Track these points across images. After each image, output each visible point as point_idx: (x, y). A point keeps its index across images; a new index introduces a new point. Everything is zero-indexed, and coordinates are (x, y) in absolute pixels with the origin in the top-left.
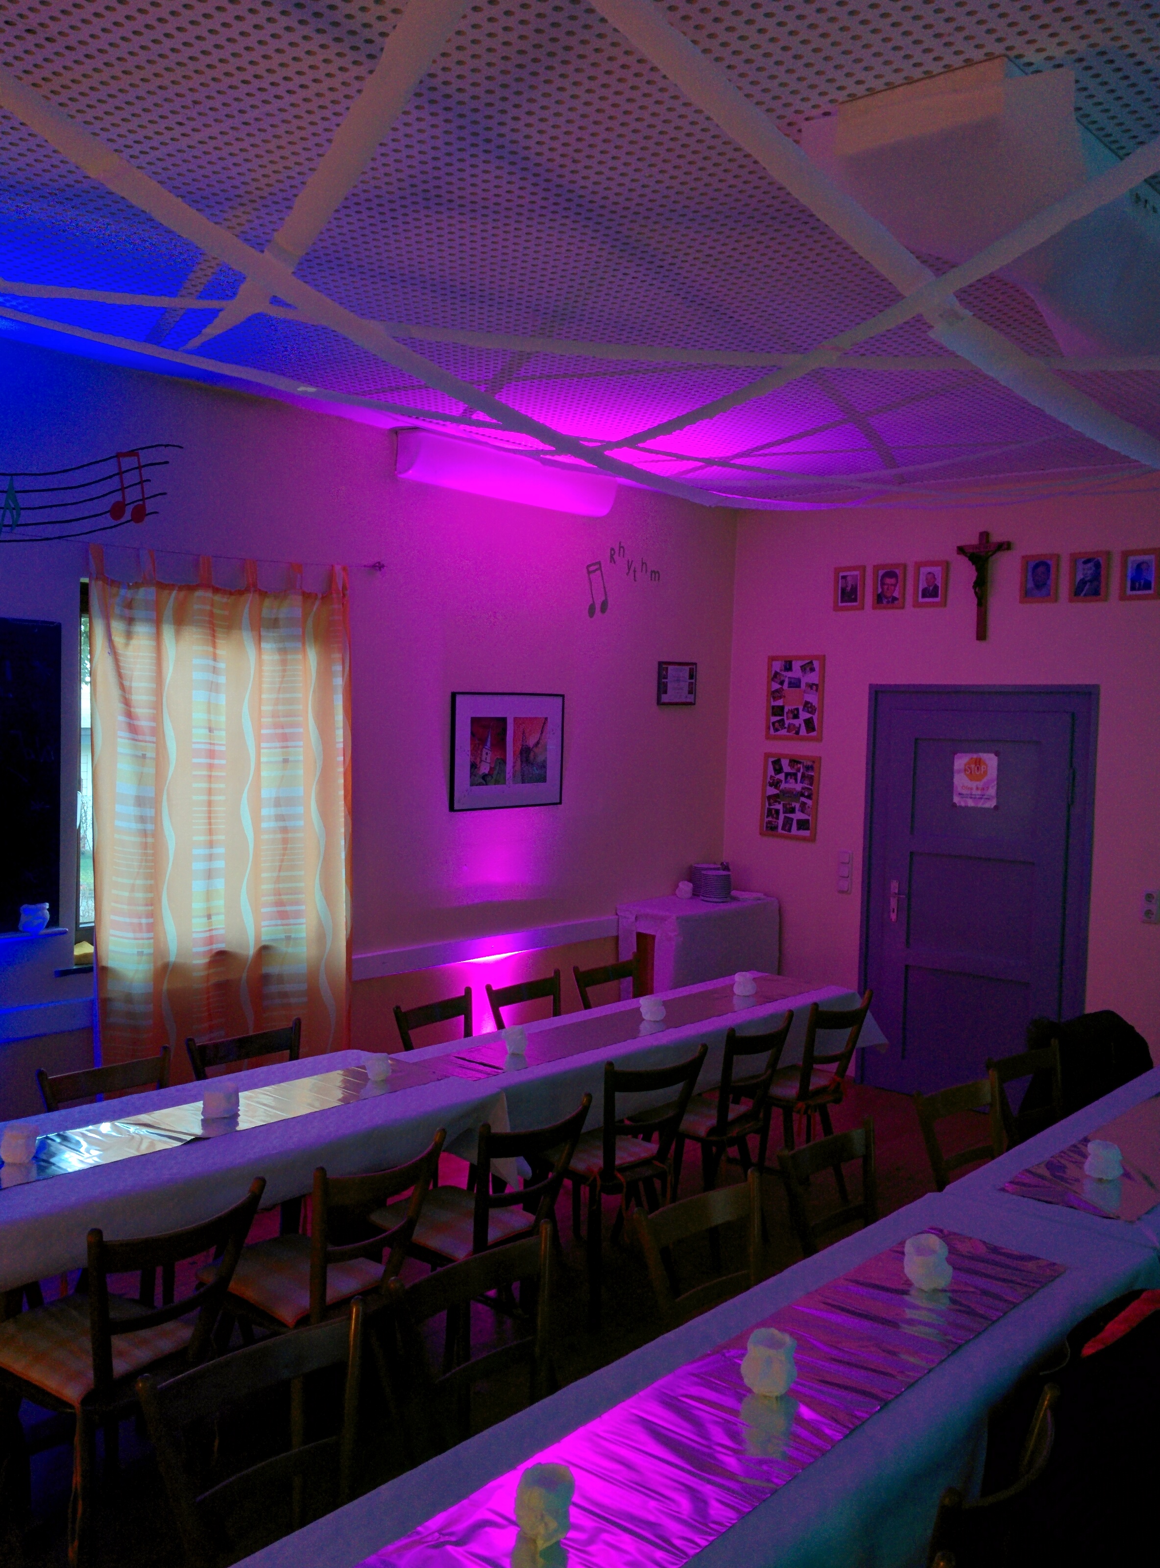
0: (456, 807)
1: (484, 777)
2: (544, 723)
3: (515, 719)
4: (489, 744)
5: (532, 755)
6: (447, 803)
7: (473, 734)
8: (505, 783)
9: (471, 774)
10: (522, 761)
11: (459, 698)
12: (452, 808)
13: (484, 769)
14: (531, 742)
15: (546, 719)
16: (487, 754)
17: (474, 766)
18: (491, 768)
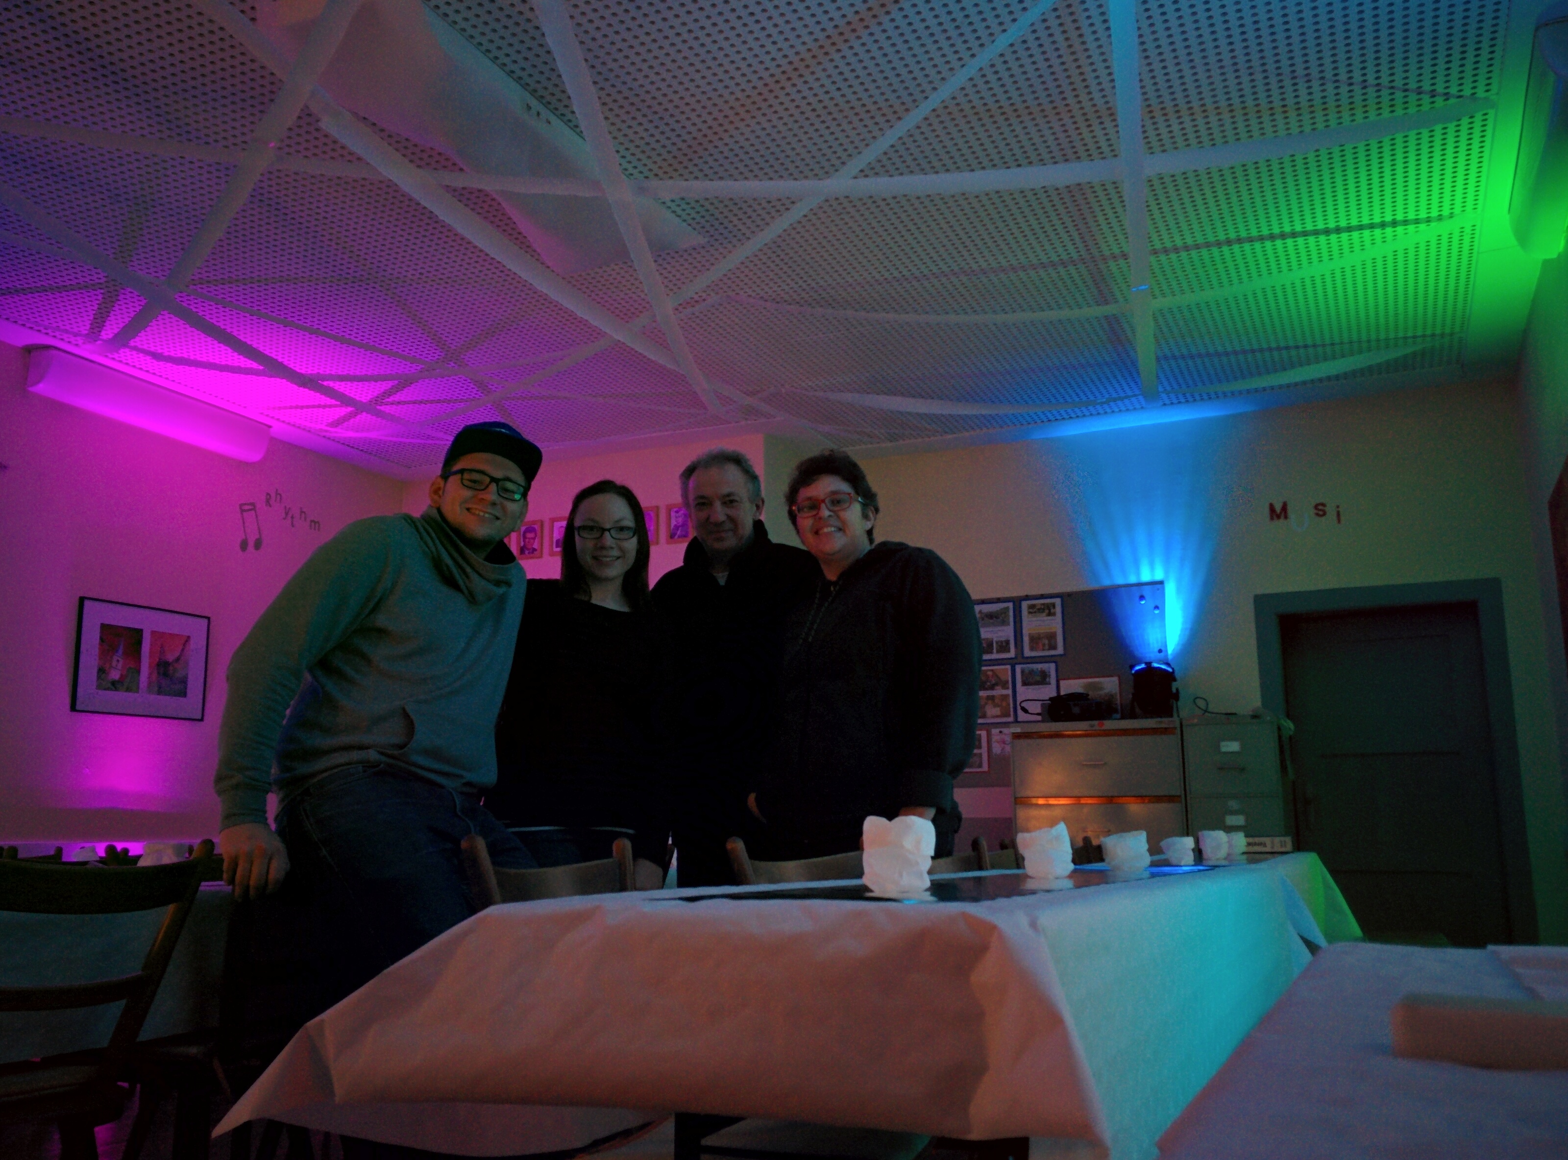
0: (78, 708)
1: (114, 683)
2: (187, 641)
3: (153, 633)
4: (120, 651)
5: (171, 668)
6: (68, 701)
7: (101, 639)
8: (138, 692)
9: (99, 678)
10: (159, 673)
11: (87, 603)
12: (73, 708)
13: (115, 675)
14: (170, 657)
15: (189, 637)
16: (118, 661)
17: (101, 671)
18: (122, 675)
